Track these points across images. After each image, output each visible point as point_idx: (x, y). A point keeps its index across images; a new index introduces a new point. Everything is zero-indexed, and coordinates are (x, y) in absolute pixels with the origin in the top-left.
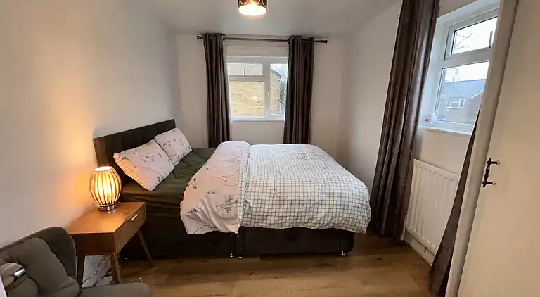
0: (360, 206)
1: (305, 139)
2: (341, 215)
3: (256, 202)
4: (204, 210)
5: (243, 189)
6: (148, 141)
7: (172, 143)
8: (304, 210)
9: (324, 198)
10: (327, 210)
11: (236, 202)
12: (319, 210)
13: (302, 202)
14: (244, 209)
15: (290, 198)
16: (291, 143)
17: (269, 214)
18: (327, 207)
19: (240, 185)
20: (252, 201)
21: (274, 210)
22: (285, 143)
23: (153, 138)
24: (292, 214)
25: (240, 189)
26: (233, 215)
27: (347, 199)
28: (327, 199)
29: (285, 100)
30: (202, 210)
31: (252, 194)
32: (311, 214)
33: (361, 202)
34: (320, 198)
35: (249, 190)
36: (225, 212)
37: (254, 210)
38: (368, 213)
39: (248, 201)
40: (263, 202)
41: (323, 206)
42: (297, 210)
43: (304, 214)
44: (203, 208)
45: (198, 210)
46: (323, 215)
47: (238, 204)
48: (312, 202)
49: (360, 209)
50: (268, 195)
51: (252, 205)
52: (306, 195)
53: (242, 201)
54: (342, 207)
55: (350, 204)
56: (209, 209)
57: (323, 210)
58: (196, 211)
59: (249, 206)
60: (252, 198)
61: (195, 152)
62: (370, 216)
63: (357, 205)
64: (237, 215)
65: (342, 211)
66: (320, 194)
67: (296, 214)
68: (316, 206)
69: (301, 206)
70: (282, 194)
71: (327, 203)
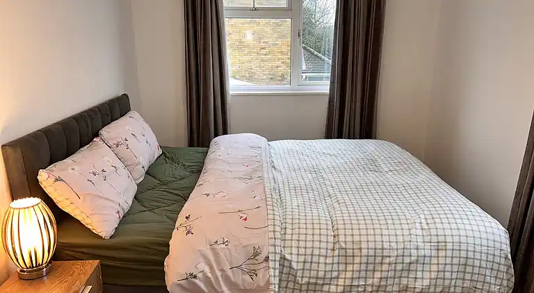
0: (496, 266)
1: (367, 130)
2: (459, 283)
3: (302, 259)
4: (210, 275)
5: (278, 236)
6: (90, 141)
7: (131, 141)
8: (391, 274)
9: (428, 253)
10: (434, 275)
11: (267, 259)
12: (419, 274)
13: (387, 260)
14: (281, 273)
15: (364, 252)
16: (340, 136)
17: (327, 281)
18: (434, 268)
19: (271, 228)
20: (294, 258)
21: (335, 274)
22: (328, 136)
23: (97, 135)
24: (370, 282)
25: (271, 235)
26: (262, 284)
27: (471, 255)
28: (434, 253)
29: (331, 55)
30: (205, 275)
31: (294, 244)
32: (404, 281)
33: (497, 260)
34: (422, 253)
35: (288, 237)
36: (247, 278)
37: (299, 274)
38: (508, 280)
39: (288, 257)
40: (315, 259)
41: (427, 268)
42: (378, 275)
43: (390, 281)
44: (207, 270)
45: (200, 275)
46: (426, 282)
47: (271, 264)
48: (407, 260)
49: (495, 273)
50: (324, 245)
51: (294, 265)
52: (394, 245)
53: (278, 258)
54: (462, 268)
55: (477, 263)
56: (219, 274)
57: (427, 275)
58: (195, 277)
59: (291, 267)
60: (295, 251)
61: (167, 155)
62: (512, 285)
63: (489, 265)
64: (268, 283)
65: (460, 275)
66: (421, 245)
67: (376, 281)
68: (413, 267)
69: (385, 267)
70: (349, 245)
71: (434, 261)
